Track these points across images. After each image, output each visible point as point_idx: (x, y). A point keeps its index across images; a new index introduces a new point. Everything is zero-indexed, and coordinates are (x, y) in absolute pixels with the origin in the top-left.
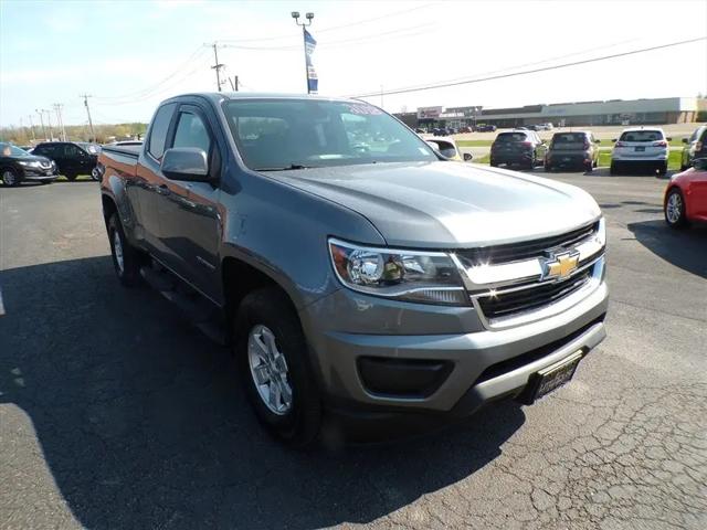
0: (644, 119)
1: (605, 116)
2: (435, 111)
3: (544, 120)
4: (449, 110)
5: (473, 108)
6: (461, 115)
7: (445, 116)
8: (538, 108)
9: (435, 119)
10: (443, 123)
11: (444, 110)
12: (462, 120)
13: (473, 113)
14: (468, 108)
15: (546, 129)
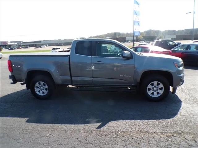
0: (67, 44)
1: (58, 43)
2: (6, 42)
3: (43, 45)
4: (11, 42)
5: (20, 41)
6: (16, 43)
7: (10, 44)
8: (40, 42)
9: (7, 45)
10: (10, 46)
11: (9, 42)
12: (17, 45)
13: (20, 43)
14: (18, 42)
15: (44, 47)
